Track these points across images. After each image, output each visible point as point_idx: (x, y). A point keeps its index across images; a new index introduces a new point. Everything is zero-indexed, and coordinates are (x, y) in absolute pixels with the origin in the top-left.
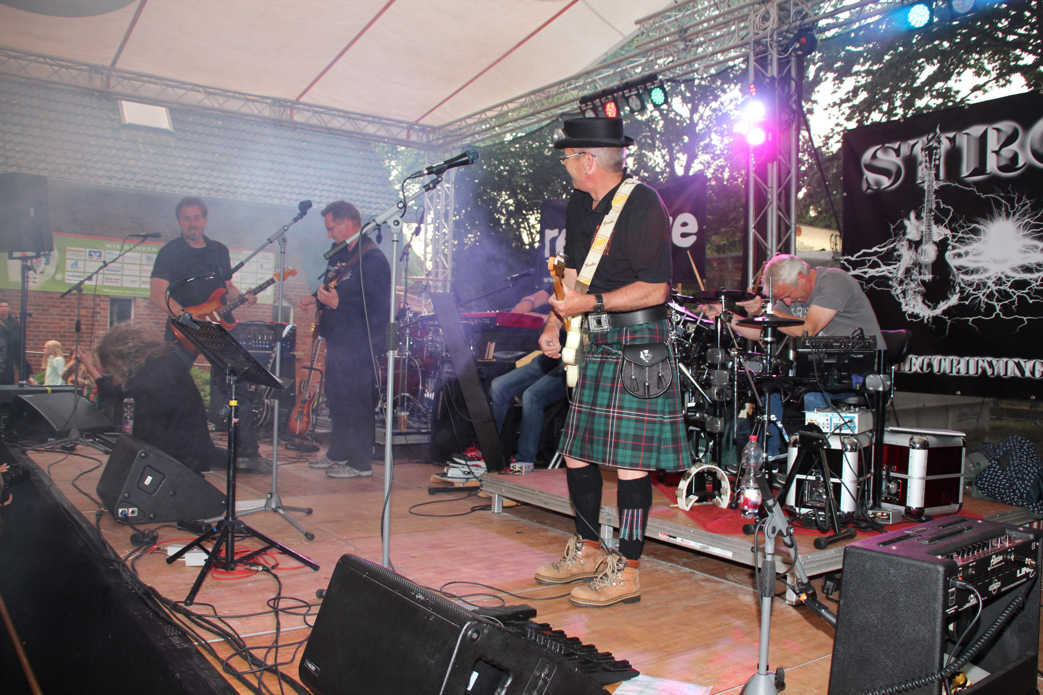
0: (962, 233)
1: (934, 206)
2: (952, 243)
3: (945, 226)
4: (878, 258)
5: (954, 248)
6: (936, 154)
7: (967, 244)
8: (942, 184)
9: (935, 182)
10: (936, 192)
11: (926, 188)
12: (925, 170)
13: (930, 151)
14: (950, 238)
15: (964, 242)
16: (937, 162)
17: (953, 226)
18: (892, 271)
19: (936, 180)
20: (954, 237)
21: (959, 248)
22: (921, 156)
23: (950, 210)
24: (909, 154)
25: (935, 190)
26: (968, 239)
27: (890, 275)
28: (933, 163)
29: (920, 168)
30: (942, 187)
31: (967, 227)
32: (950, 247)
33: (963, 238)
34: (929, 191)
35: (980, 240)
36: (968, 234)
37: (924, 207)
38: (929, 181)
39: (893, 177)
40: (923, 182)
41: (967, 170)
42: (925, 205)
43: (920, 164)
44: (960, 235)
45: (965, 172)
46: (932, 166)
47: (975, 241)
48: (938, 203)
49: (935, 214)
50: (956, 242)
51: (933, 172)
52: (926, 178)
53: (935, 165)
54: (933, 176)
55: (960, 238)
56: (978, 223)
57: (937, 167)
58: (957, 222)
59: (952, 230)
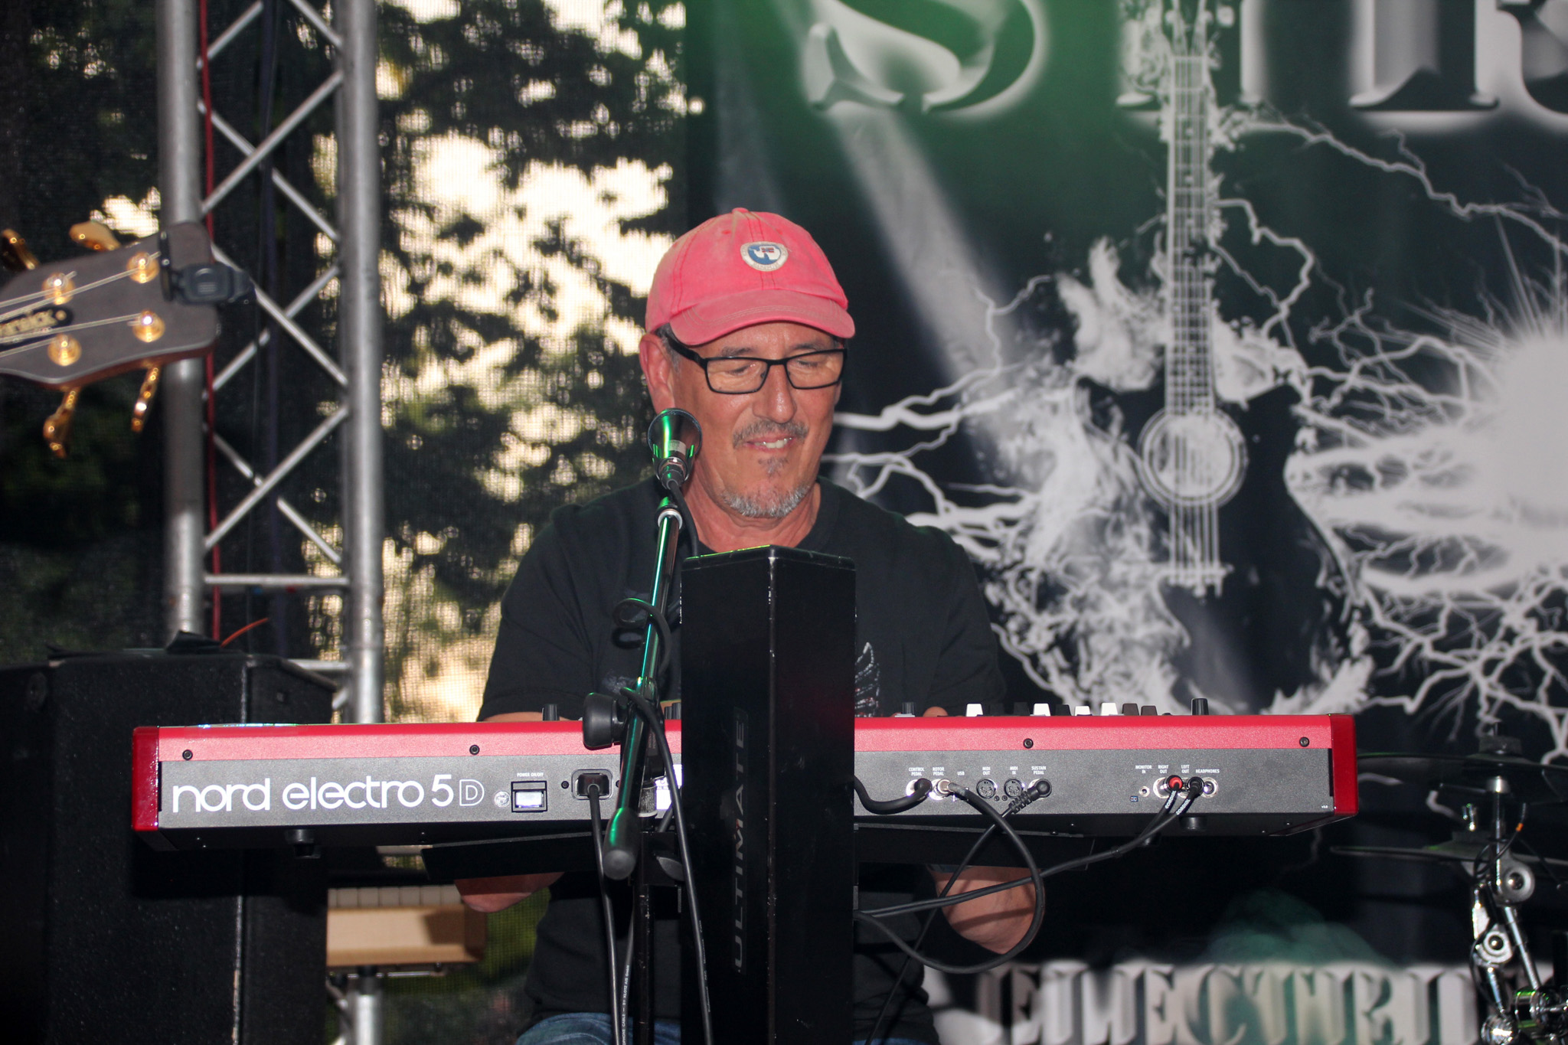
0: (1365, 371)
1: (1214, 231)
2: (1313, 417)
3: (1276, 333)
4: (918, 461)
5: (1327, 440)
7: (1389, 428)
8: (1252, 124)
9: (1214, 114)
10: (1221, 160)
11: (1167, 134)
12: (1161, 45)
14: (1305, 391)
15: (1377, 416)
16: (1225, 17)
17: (1315, 334)
18: (995, 533)
19: (1221, 102)
20: (1322, 387)
21: (1353, 443)
23: (1302, 261)
25: (1220, 152)
26: (1395, 404)
27: (987, 555)
28: (1203, 17)
29: (1134, 32)
30: (1251, 142)
31: (1388, 347)
32: (1306, 436)
33: (1369, 396)
34: (1186, 155)
35: (1452, 411)
36: (1390, 377)
37: (1163, 228)
38: (1185, 101)
39: (987, 55)
40: (1154, 105)
41: (1380, 78)
42: (1169, 217)
43: (1135, 12)
44: (1353, 380)
45: (1368, 91)
46: (1200, 29)
47: (1431, 414)
48: (1234, 219)
49: (1225, 267)
50: (1336, 413)
51: (1205, 62)
52: (1170, 88)
53: (1212, 27)
54: (1206, 79)
55: (1353, 394)
56: (1443, 334)
57: (1227, 41)
58: (1337, 320)
59: (1314, 354)
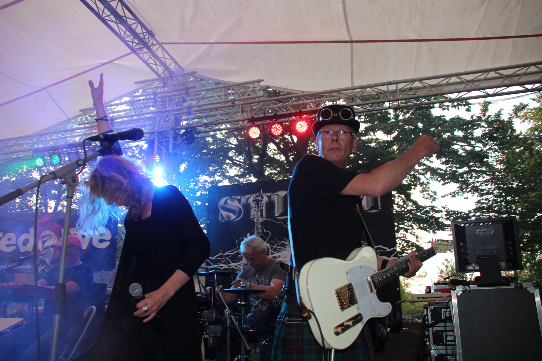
0: (276, 246)
1: (260, 231)
2: (271, 251)
3: (267, 242)
4: (229, 258)
5: (272, 254)
6: (261, 204)
7: (279, 252)
8: (264, 219)
9: (260, 218)
10: (261, 223)
11: (255, 221)
12: (255, 212)
13: (257, 202)
14: (270, 248)
15: (278, 251)
16: (262, 208)
17: (271, 242)
18: (237, 266)
19: (261, 217)
20: (272, 248)
21: (275, 254)
22: (253, 204)
23: (270, 234)
24: (246, 202)
25: (261, 222)
26: (280, 249)
27: (236, 268)
28: (259, 208)
29: (252, 210)
30: (264, 221)
31: (279, 243)
32: (270, 253)
33: (277, 248)
34: (257, 223)
35: (286, 249)
36: (279, 246)
37: (255, 231)
38: (257, 217)
39: (237, 214)
40: (254, 218)
41: (278, 213)
42: (256, 230)
43: (252, 208)
44: (275, 247)
45: (277, 215)
46: (259, 210)
47: (283, 250)
48: (262, 230)
49: (261, 235)
50: (273, 250)
51: (259, 213)
52: (256, 216)
53: (260, 209)
54: (260, 215)
55: (275, 248)
56: (285, 241)
57: (262, 211)
58: (273, 240)
59: (271, 244)
